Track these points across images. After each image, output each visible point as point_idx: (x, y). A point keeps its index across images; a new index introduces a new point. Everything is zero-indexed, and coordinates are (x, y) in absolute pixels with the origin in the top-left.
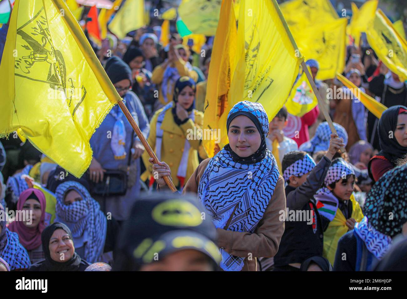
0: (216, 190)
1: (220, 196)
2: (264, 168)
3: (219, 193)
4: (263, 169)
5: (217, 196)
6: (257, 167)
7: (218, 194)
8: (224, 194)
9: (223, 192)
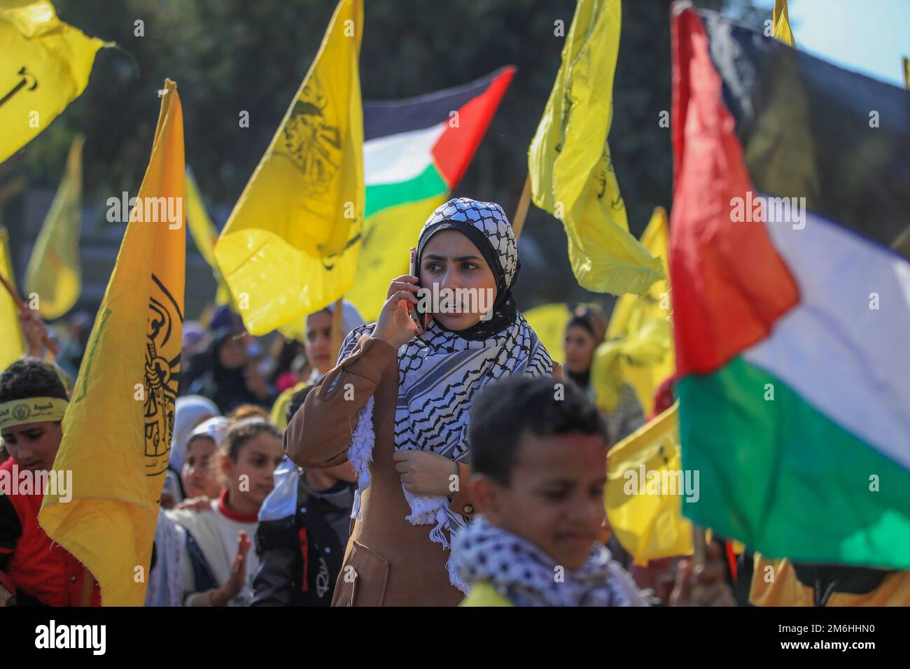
0: (424, 407)
1: (434, 418)
2: (514, 347)
3: (432, 412)
4: (512, 349)
5: (428, 419)
6: (503, 340)
7: (429, 416)
8: (444, 412)
9: (439, 408)
